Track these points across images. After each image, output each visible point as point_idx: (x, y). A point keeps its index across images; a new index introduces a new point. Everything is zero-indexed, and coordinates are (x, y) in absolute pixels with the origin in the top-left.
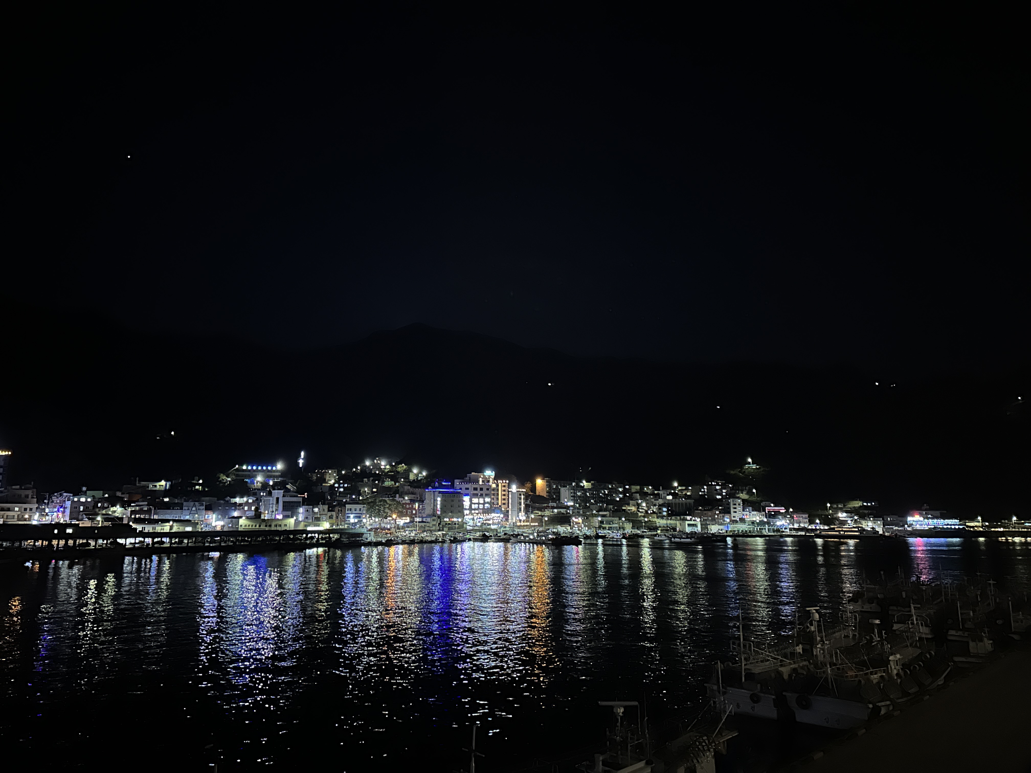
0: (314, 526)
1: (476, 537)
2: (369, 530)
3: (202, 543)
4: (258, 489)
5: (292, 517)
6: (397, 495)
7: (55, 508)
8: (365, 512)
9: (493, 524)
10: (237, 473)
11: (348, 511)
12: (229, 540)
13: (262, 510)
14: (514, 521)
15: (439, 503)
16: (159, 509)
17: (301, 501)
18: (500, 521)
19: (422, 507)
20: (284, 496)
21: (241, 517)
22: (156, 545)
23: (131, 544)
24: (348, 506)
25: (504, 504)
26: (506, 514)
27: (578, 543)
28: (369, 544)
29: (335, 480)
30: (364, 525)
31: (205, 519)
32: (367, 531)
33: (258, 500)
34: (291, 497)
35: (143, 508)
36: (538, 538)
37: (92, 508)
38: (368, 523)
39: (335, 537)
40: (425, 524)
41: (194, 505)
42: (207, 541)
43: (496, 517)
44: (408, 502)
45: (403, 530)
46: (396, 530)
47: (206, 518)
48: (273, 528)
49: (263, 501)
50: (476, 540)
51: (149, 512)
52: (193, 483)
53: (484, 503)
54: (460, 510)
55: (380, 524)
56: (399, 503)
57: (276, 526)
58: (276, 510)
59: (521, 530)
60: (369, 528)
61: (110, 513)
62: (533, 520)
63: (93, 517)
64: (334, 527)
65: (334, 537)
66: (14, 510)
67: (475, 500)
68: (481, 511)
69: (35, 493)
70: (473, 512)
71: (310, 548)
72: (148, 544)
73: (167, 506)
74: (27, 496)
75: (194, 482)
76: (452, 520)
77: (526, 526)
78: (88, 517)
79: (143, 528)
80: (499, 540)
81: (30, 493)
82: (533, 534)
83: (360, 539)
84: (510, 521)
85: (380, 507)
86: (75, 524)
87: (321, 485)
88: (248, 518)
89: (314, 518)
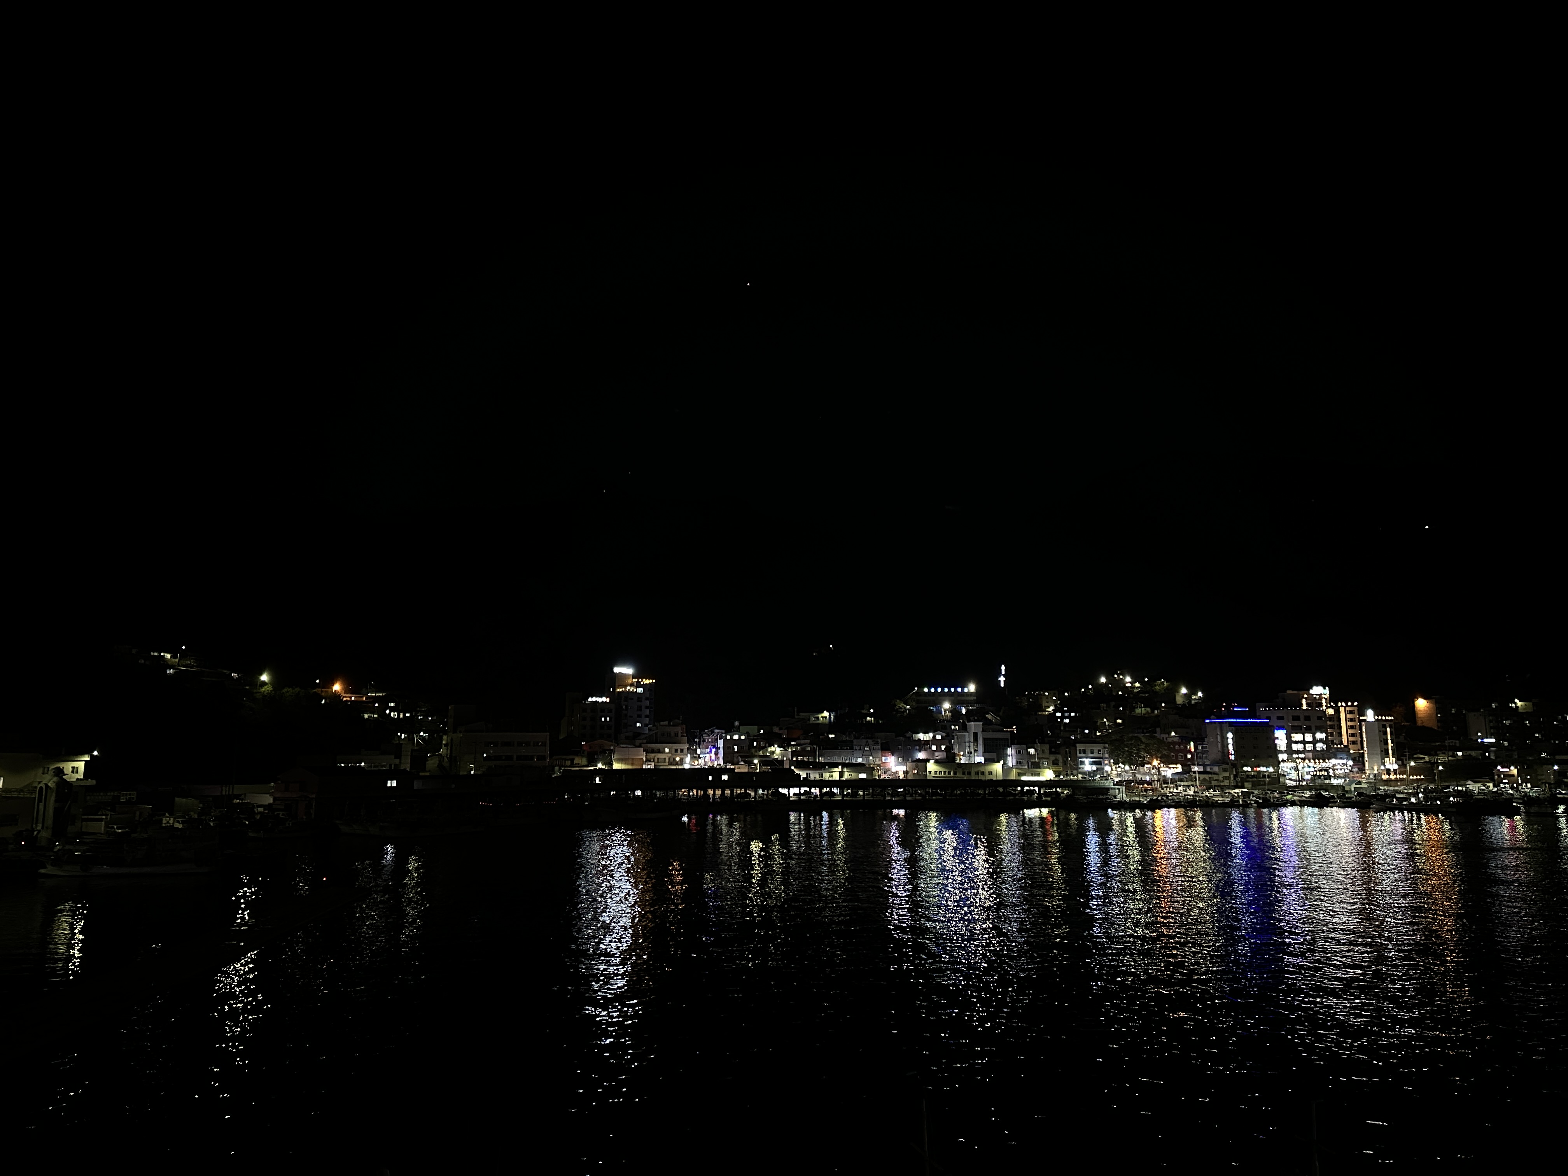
0: (1032, 775)
1: (1304, 799)
2: (1118, 784)
3: (882, 796)
4: (947, 721)
5: (999, 762)
6: (1158, 730)
7: (708, 748)
8: (1107, 756)
9: (1336, 777)
10: (918, 698)
11: (1080, 753)
12: (916, 793)
13: (956, 751)
14: (1376, 772)
15: (1230, 741)
16: (824, 749)
17: (1009, 737)
18: (1347, 771)
19: (1202, 748)
20: (983, 731)
21: (928, 760)
22: (825, 798)
23: (795, 794)
24: (1079, 747)
25: (1354, 743)
26: (1359, 761)
27: (1511, 813)
28: (1121, 806)
29: (1055, 706)
30: (1109, 775)
31: (883, 763)
32: (1114, 785)
33: (948, 738)
34: (993, 732)
35: (805, 748)
36: (1426, 802)
37: (747, 748)
38: (1114, 772)
39: (1065, 792)
40: (1210, 776)
41: (867, 744)
42: (888, 794)
43: (1340, 765)
44: (1176, 740)
45: (1172, 786)
46: (1161, 785)
47: (883, 761)
48: (974, 777)
49: (956, 737)
50: (1302, 804)
51: (812, 753)
52: (863, 713)
53: (1314, 742)
54: (1270, 754)
55: (1134, 774)
56: (1161, 742)
57: (977, 773)
58: (975, 751)
59: (1391, 788)
60: (1117, 780)
61: (768, 754)
62: (1414, 771)
63: (749, 759)
64: (1062, 777)
65: (1063, 793)
66: (664, 752)
67: (1297, 737)
68: (1310, 755)
69: (685, 730)
70: (1295, 756)
71: (1029, 808)
72: (816, 796)
73: (834, 746)
74: (676, 735)
75: (864, 711)
76: (1258, 769)
77: (1401, 780)
78: (744, 759)
79: (807, 774)
80: (1346, 804)
81: (679, 729)
82: (1416, 795)
83: (1105, 797)
84: (1368, 772)
85: (1132, 749)
86: (730, 768)
87: (1036, 714)
88: (937, 762)
89: (1030, 763)
